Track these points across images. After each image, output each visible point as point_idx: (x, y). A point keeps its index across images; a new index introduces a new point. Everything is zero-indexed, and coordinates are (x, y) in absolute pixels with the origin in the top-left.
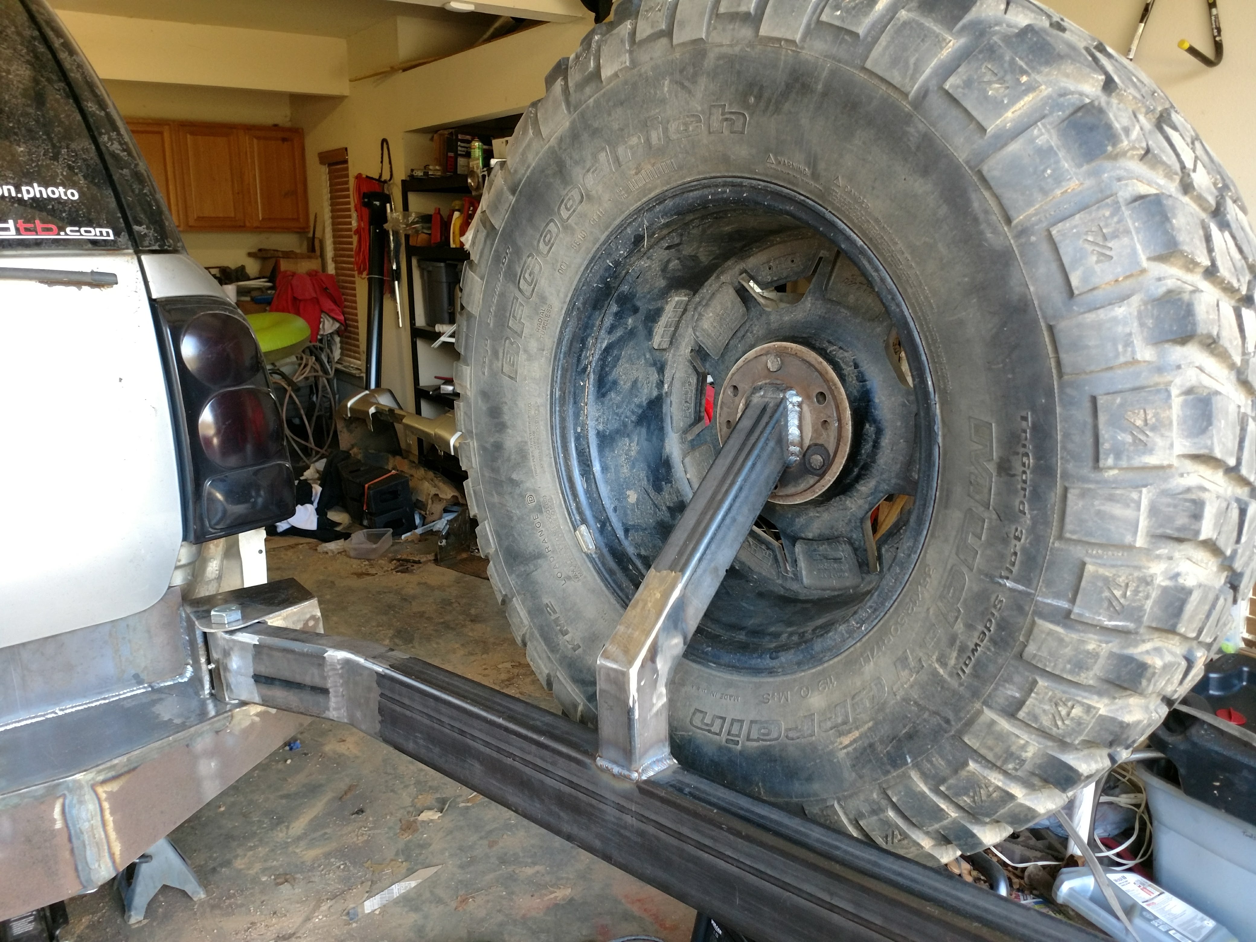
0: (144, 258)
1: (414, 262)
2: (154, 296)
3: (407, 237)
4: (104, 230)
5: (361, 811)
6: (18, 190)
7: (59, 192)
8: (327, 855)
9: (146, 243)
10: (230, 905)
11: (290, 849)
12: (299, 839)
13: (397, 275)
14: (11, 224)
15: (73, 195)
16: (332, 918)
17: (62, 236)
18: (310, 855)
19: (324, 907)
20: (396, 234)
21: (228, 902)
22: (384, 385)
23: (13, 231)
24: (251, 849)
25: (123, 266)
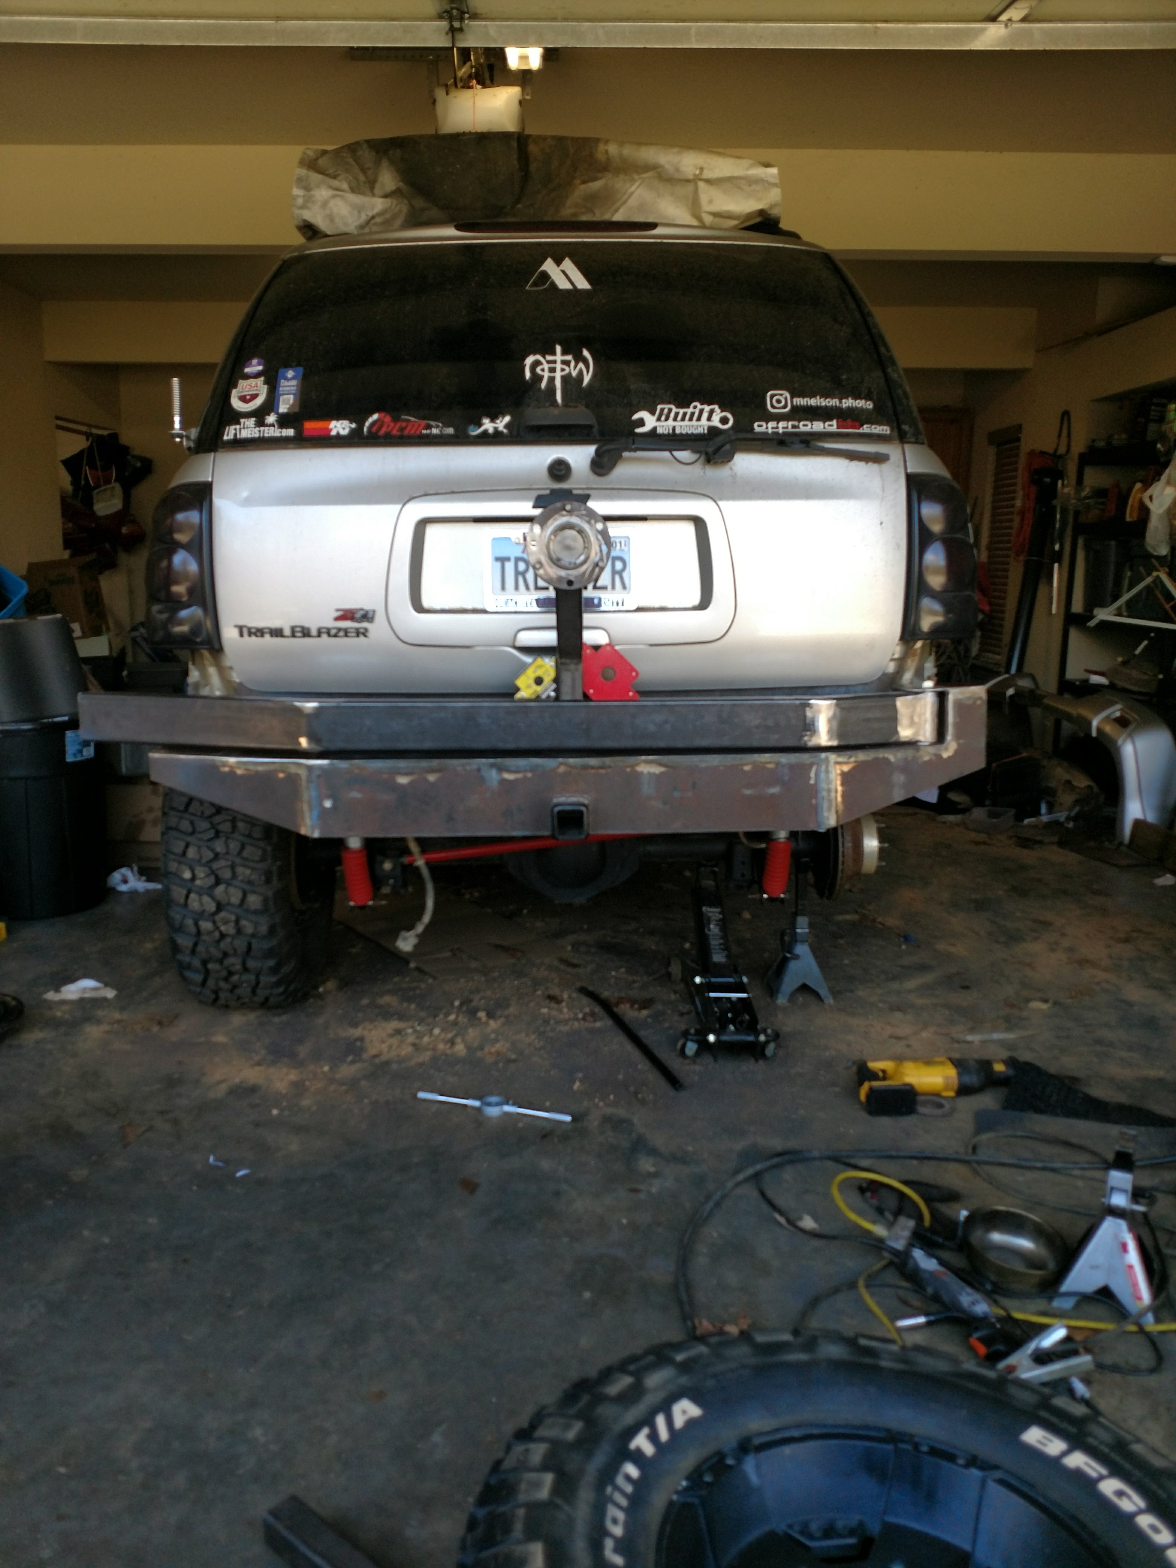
0: (906, 446)
1: (1080, 542)
2: (909, 471)
3: (1077, 514)
4: (885, 428)
6: (841, 402)
7: (860, 403)
8: (935, 1005)
9: (908, 436)
10: (853, 1012)
11: (904, 995)
12: (911, 991)
13: (1058, 557)
14: (834, 422)
15: (869, 405)
16: (937, 1037)
17: (861, 431)
18: (921, 1001)
19: (932, 1029)
20: (1064, 511)
21: (851, 1010)
22: (1026, 669)
23: (835, 426)
24: (870, 988)
25: (893, 451)
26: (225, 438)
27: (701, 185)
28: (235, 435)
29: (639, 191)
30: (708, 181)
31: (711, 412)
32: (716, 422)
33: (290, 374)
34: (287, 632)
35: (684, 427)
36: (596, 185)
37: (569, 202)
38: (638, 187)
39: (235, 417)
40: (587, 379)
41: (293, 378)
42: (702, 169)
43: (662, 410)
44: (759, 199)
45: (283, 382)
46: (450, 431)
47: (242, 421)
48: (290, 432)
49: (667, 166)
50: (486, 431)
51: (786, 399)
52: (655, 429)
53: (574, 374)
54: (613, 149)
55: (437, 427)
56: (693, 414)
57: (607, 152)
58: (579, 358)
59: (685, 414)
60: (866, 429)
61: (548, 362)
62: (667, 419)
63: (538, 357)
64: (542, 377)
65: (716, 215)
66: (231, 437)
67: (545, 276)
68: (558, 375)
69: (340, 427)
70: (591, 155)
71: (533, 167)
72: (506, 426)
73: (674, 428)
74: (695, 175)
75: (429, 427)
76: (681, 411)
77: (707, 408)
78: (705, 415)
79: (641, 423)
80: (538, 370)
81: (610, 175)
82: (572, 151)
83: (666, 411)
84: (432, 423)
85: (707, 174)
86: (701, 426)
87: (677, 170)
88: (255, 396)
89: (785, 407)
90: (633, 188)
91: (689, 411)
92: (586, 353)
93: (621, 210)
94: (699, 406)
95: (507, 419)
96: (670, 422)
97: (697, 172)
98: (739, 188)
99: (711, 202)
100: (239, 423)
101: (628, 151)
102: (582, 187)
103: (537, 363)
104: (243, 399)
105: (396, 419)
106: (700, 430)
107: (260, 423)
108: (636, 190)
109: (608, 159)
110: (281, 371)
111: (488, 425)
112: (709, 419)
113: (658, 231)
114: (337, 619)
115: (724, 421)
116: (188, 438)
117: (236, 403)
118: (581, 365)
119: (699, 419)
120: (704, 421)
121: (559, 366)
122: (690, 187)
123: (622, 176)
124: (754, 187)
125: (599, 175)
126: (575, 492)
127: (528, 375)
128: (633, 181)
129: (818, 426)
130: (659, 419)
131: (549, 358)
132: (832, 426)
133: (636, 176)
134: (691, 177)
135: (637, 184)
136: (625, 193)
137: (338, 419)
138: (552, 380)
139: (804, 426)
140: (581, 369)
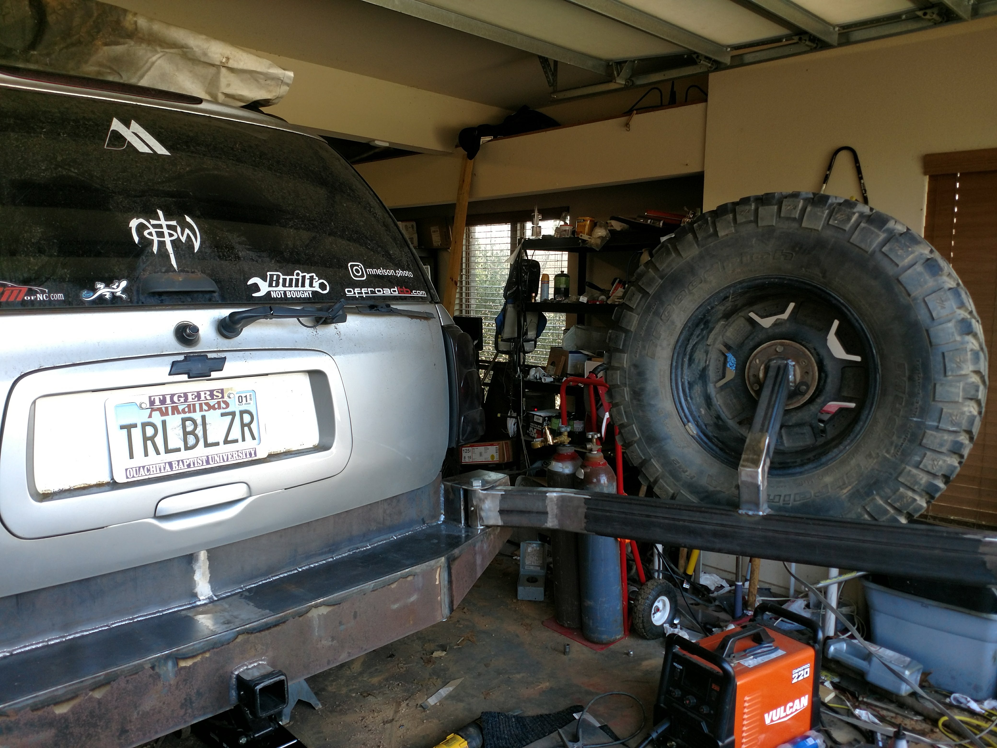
0: (437, 306)
2: (442, 324)
4: (423, 292)
5: (392, 656)
6: (395, 273)
7: (407, 274)
8: (387, 680)
9: (437, 298)
10: (341, 710)
11: (360, 679)
12: (361, 674)
14: (396, 288)
16: (412, 710)
17: (411, 295)
18: (375, 680)
19: (404, 704)
21: (338, 708)
23: (397, 292)
24: (333, 681)
27: (223, 70)
29: (159, 62)
30: (232, 70)
31: (311, 279)
32: (317, 288)
35: (293, 292)
36: (119, 49)
37: (94, 59)
38: (160, 58)
40: (197, 245)
42: (228, 59)
43: (271, 276)
44: (270, 91)
46: (60, 296)
49: (195, 49)
50: (101, 297)
51: (361, 268)
52: (269, 293)
53: (183, 239)
54: (142, 22)
55: (43, 292)
56: (297, 280)
57: (136, 23)
58: (184, 225)
59: (291, 280)
61: (154, 226)
62: (277, 285)
63: (141, 220)
64: (153, 240)
65: (227, 95)
67: (118, 137)
68: (167, 240)
70: (118, 22)
71: (51, 19)
72: (124, 291)
73: (285, 292)
74: (221, 62)
75: (31, 292)
76: (288, 278)
77: (308, 276)
78: (307, 282)
79: (256, 288)
80: (146, 233)
81: (132, 43)
82: (95, 14)
83: (275, 277)
84: (35, 288)
85: (232, 64)
86: (306, 291)
87: (205, 54)
89: (362, 276)
90: (154, 58)
91: (295, 277)
92: (188, 219)
93: (146, 77)
94: (301, 274)
95: (124, 284)
96: (281, 288)
97: (224, 60)
98: (256, 80)
99: (229, 85)
101: (156, 27)
102: (106, 48)
103: (141, 228)
106: (306, 295)
108: (156, 61)
109: (136, 29)
111: (102, 290)
112: (311, 285)
113: (203, 106)
115: (322, 286)
118: (187, 231)
119: (303, 285)
120: (307, 287)
121: (166, 231)
122: (212, 70)
123: (144, 46)
124: (269, 82)
125: (122, 40)
126: (210, 356)
127: (136, 239)
128: (156, 52)
130: (270, 285)
131: (153, 222)
133: (159, 49)
134: (218, 63)
135: (158, 56)
136: (147, 62)
138: (162, 244)
139: (378, 291)
140: (188, 235)
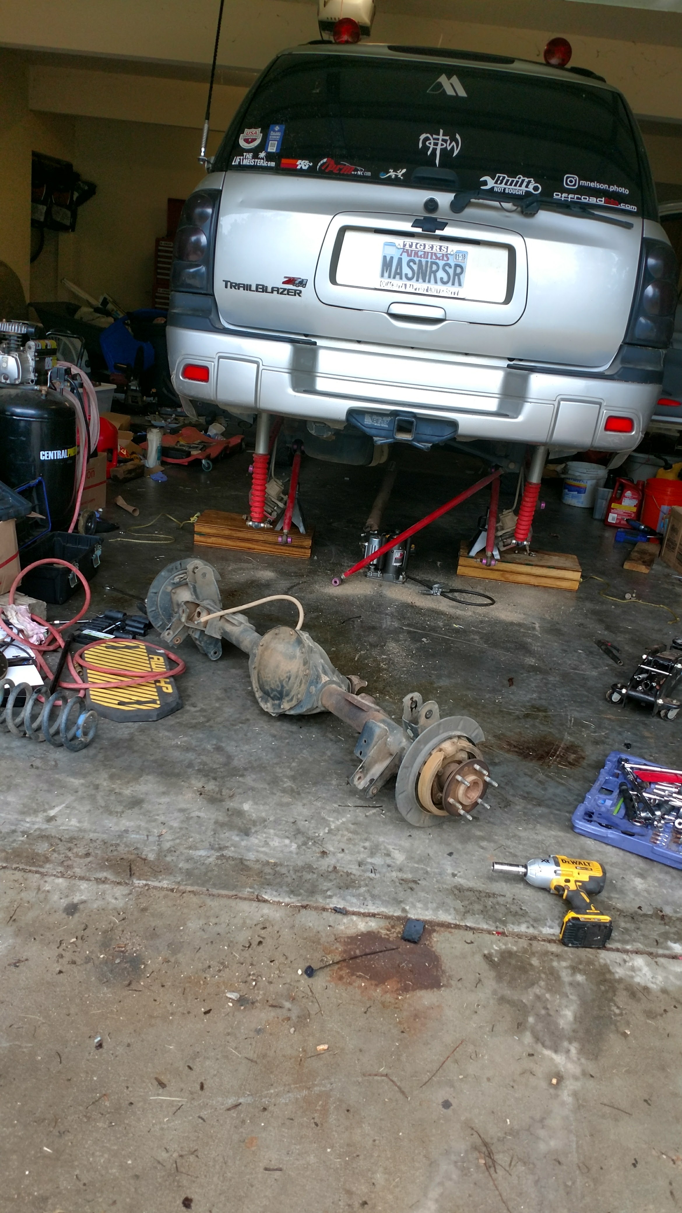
0: (645, 220)
2: (644, 236)
4: (634, 207)
6: (609, 187)
7: (622, 190)
14: (603, 199)
17: (619, 207)
25: (636, 222)
26: (233, 163)
28: (240, 162)
31: (529, 182)
32: (531, 188)
33: (277, 128)
34: (254, 288)
35: (511, 189)
39: (241, 152)
40: (456, 153)
41: (278, 131)
43: (499, 177)
45: (272, 133)
46: (369, 174)
47: (245, 154)
48: (273, 164)
50: (390, 177)
51: (576, 181)
52: (493, 188)
53: (449, 148)
55: (362, 170)
56: (517, 182)
58: (453, 139)
59: (513, 181)
60: (622, 206)
61: (434, 139)
62: (501, 183)
63: (428, 135)
64: (429, 147)
66: (237, 163)
67: (440, 85)
68: (439, 148)
69: (303, 164)
72: (402, 175)
73: (505, 189)
75: (356, 169)
76: (511, 179)
77: (527, 180)
78: (525, 184)
79: (485, 183)
80: (427, 143)
83: (501, 178)
84: (359, 167)
86: (521, 190)
88: (253, 140)
89: (574, 185)
91: (515, 180)
92: (458, 136)
94: (522, 178)
95: (404, 171)
96: (503, 185)
100: (243, 156)
103: (427, 139)
104: (247, 141)
105: (337, 163)
106: (520, 193)
107: (256, 156)
110: (271, 126)
111: (392, 174)
112: (527, 186)
113: (514, 65)
114: (284, 283)
115: (536, 188)
116: (209, 162)
117: (242, 143)
118: (454, 143)
119: (520, 186)
120: (523, 187)
121: (440, 142)
126: (438, 220)
127: (420, 145)
129: (593, 200)
130: (496, 183)
131: (435, 136)
132: (602, 201)
137: (302, 159)
138: (434, 150)
139: (584, 198)
140: (453, 147)
